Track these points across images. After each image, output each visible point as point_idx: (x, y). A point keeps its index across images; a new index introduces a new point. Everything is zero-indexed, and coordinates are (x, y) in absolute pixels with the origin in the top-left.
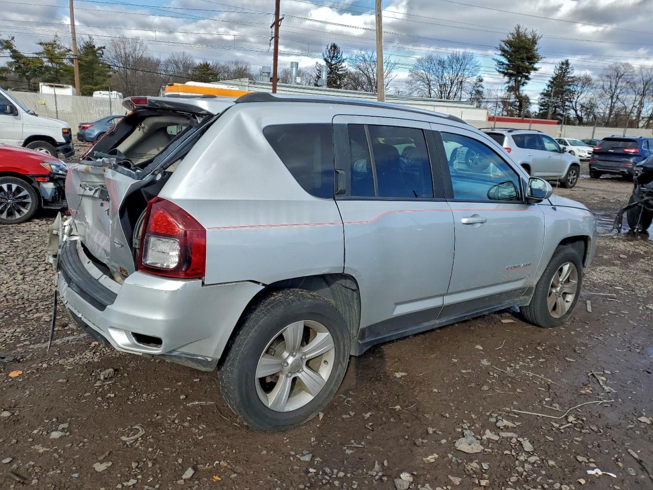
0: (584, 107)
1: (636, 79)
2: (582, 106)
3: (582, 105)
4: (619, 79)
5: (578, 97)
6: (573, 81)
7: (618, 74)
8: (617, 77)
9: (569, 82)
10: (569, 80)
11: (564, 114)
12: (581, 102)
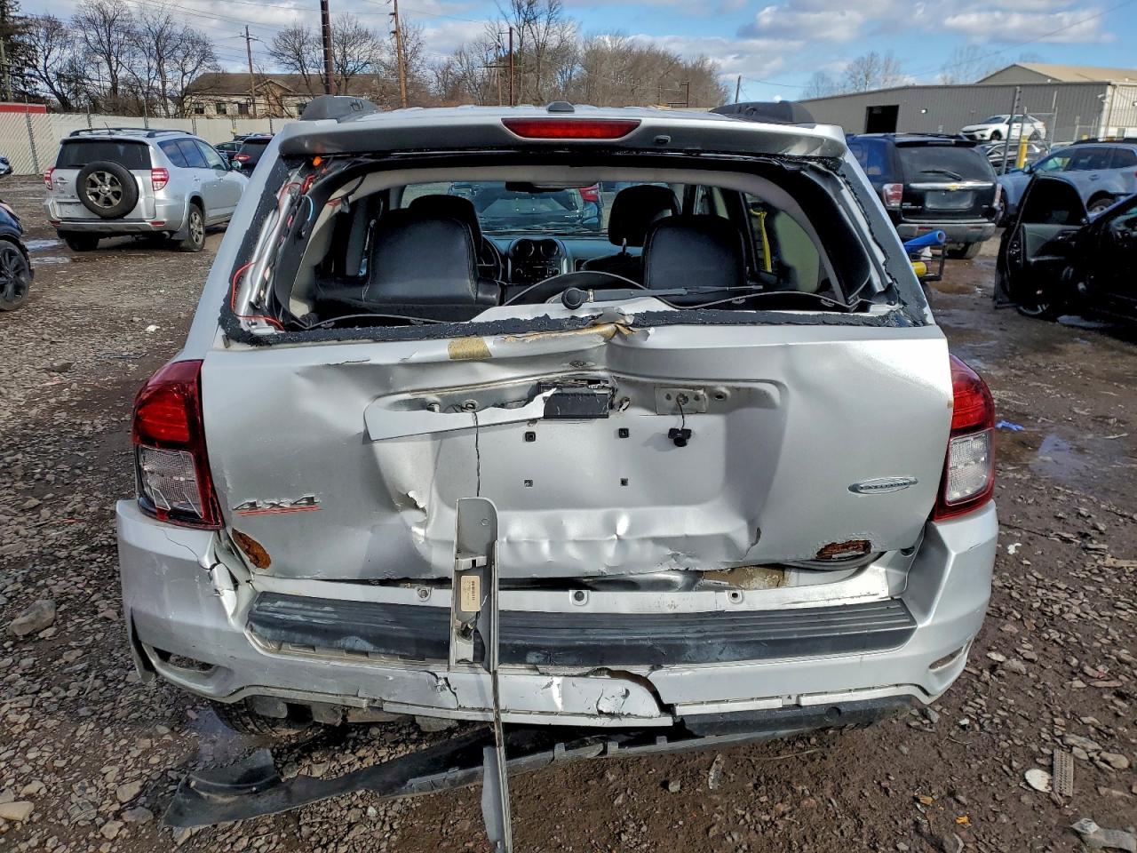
0: (63, 76)
1: (140, 28)
2: (59, 76)
3: (57, 74)
4: (110, 26)
5: (46, 58)
6: (27, 26)
7: (105, 17)
8: (105, 22)
9: (17, 27)
10: (18, 23)
11: (28, 90)
12: (55, 67)
